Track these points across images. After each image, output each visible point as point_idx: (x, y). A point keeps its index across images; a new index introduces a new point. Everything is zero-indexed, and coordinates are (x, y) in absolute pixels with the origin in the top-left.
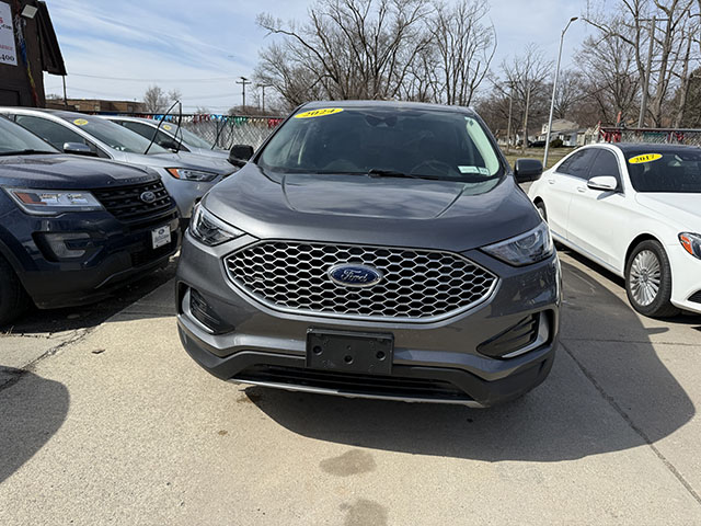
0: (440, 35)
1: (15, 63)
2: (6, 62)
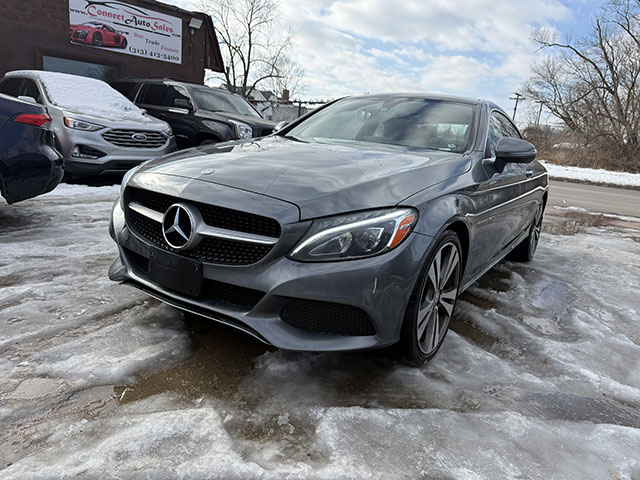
1: (179, 62)
2: (171, 61)
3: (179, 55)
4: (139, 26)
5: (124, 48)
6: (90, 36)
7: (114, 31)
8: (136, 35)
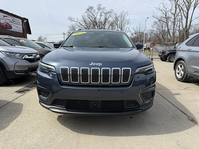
0: (116, 21)
1: (22, 32)
3: (22, 30)
4: (14, 22)
5: (12, 29)
6: (5, 26)
7: (9, 24)
8: (14, 25)
